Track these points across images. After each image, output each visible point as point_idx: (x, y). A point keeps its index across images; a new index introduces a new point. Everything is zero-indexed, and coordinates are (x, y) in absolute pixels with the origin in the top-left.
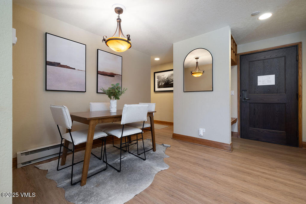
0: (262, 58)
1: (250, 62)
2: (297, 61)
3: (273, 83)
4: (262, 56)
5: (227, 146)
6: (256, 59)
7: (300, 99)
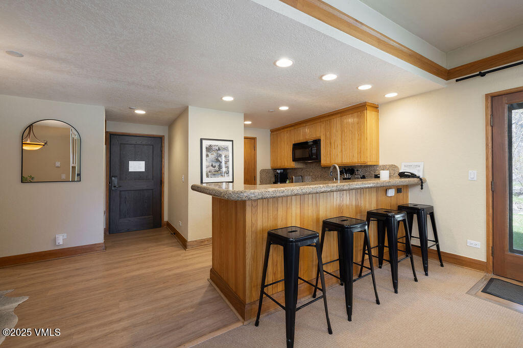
0: (134, 142)
1: (121, 144)
2: (161, 151)
3: (143, 170)
4: (133, 141)
5: (100, 245)
6: (127, 143)
7: (163, 185)
